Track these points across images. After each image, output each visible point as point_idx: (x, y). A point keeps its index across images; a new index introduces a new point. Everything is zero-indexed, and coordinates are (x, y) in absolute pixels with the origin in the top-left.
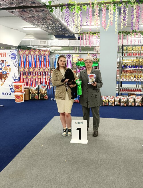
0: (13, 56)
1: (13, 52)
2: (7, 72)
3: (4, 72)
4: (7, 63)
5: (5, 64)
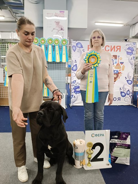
0: (130, 51)
1: (130, 46)
2: (120, 71)
3: (115, 72)
4: (121, 59)
5: (117, 61)
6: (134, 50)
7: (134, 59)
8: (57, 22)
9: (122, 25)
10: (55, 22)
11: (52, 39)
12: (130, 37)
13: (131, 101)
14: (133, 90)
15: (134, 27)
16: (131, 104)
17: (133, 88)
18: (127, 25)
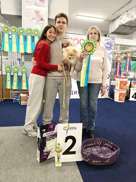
0: (109, 46)
1: (109, 41)
6: (112, 45)
7: (113, 54)
8: (36, 12)
9: (102, 20)
10: (35, 11)
11: (31, 30)
12: (110, 32)
13: (108, 94)
14: (110, 84)
15: (113, 23)
16: (108, 97)
17: (111, 82)
18: (107, 20)
